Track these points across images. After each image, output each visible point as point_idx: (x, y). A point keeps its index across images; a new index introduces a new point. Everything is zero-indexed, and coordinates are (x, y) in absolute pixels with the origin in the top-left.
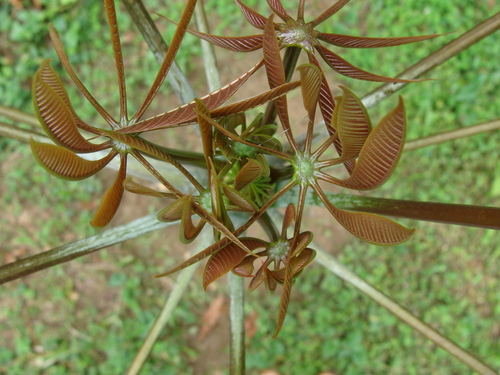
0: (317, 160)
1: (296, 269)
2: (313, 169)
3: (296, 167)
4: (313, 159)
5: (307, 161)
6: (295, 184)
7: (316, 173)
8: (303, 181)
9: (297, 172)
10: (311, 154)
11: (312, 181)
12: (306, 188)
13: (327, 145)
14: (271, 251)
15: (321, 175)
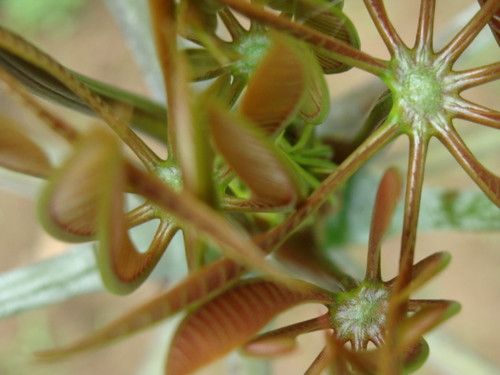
0: (450, 70)
1: (409, 335)
2: (441, 93)
3: (397, 88)
4: (439, 66)
5: (425, 71)
6: (395, 133)
7: (449, 102)
8: (418, 124)
9: (401, 102)
10: (434, 55)
11: (439, 124)
12: (425, 142)
13: (475, 29)
14: (341, 315)
15: (462, 108)
